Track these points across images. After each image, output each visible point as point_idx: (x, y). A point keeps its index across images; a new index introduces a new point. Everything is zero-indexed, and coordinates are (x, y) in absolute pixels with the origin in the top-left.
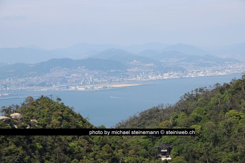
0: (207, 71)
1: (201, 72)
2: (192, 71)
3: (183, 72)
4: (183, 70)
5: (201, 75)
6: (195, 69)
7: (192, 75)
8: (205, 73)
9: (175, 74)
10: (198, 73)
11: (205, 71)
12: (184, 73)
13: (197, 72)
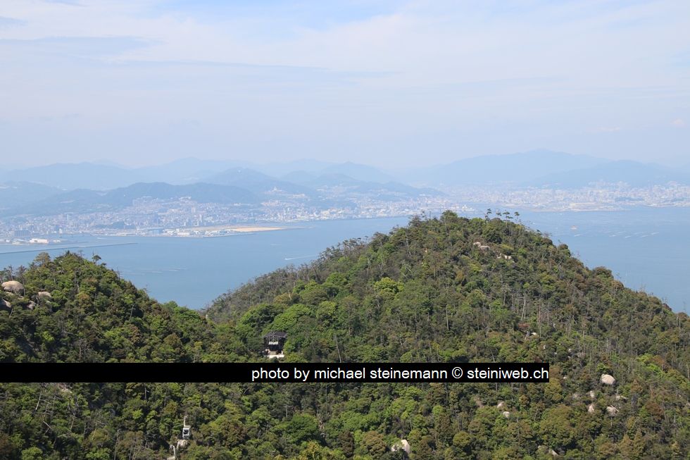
0: (391, 208)
2: (367, 207)
4: (353, 206)
6: (373, 204)
8: (388, 211)
9: (341, 212)
10: (377, 211)
12: (355, 211)
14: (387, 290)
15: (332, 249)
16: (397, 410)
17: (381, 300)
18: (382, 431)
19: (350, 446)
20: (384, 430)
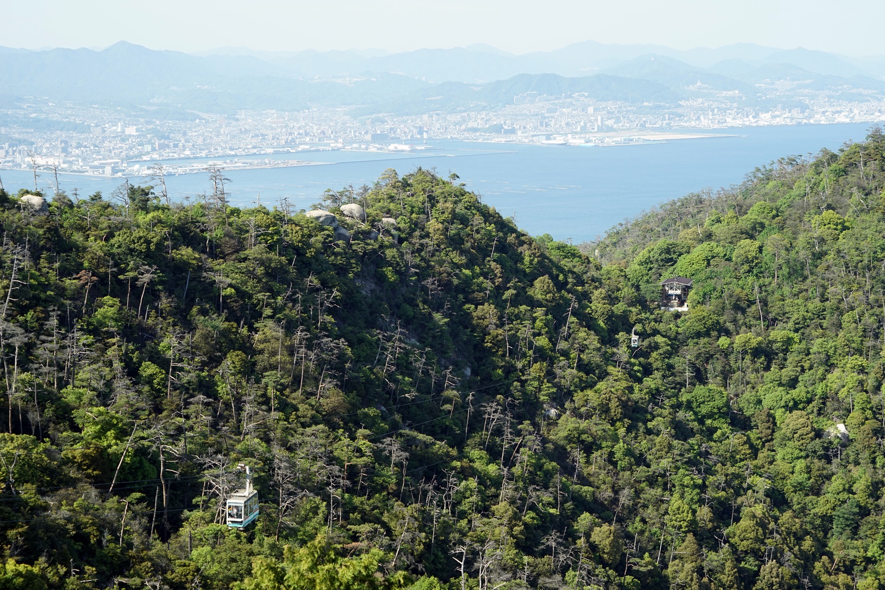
0: (856, 111)
1: (843, 113)
2: (823, 110)
3: (803, 112)
4: (803, 108)
5: (842, 119)
6: (830, 105)
7: (823, 118)
8: (852, 115)
9: (786, 116)
10: (836, 115)
11: (851, 111)
12: (806, 114)
13: (834, 113)
14: (829, 228)
15: (763, 170)
16: (835, 386)
17: (822, 241)
18: (813, 412)
19: (769, 428)
20: (815, 410)
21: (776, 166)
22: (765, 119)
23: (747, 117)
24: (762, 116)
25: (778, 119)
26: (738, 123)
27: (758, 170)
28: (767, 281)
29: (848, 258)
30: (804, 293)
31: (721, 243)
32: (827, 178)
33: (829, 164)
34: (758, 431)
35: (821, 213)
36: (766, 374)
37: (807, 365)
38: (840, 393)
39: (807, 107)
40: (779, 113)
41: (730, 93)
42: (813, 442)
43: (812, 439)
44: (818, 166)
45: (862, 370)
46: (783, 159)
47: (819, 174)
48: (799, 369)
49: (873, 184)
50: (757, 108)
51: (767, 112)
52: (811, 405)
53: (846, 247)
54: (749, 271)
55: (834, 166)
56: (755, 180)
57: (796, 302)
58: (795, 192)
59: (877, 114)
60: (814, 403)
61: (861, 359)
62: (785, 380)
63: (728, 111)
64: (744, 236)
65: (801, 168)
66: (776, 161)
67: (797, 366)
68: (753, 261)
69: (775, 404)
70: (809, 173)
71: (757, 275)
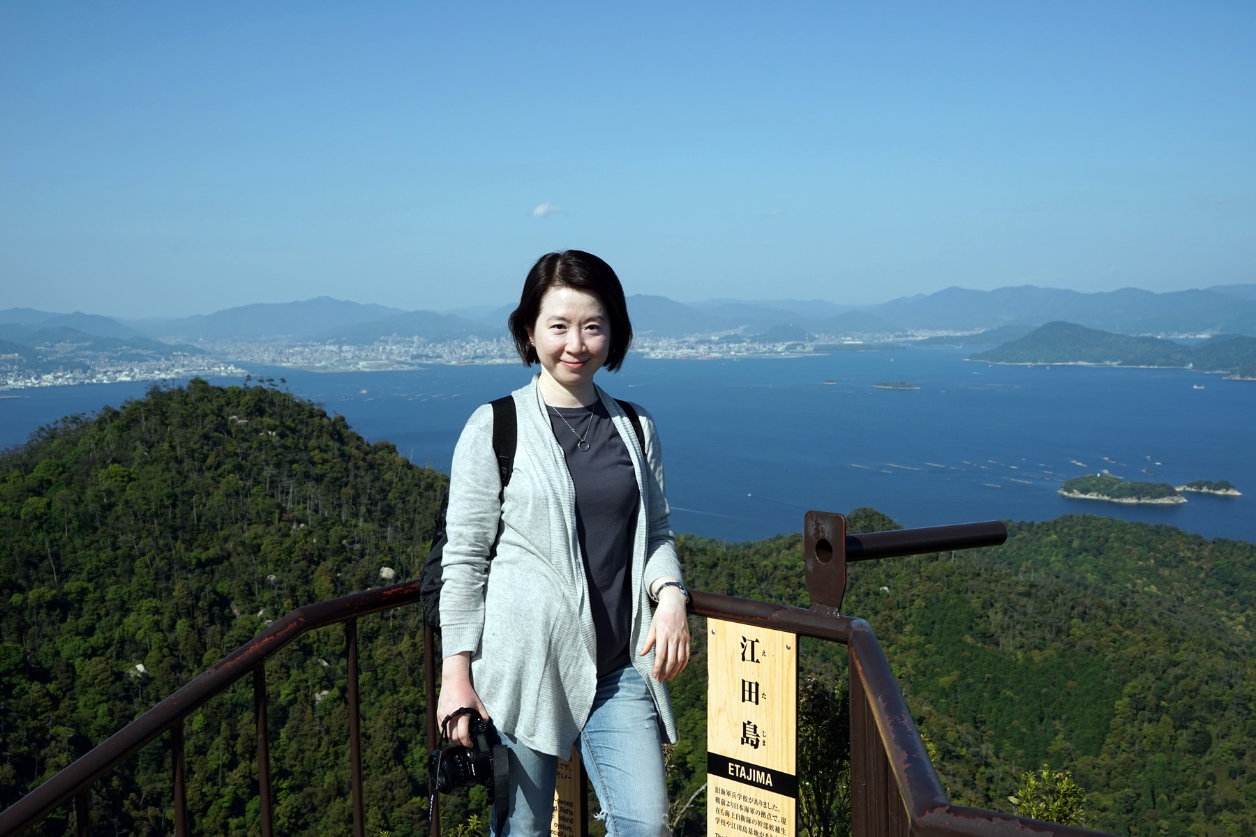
0: (136, 370)
1: (124, 373)
2: (104, 370)
3: (85, 372)
4: (85, 369)
5: (123, 378)
6: (111, 366)
7: (105, 378)
8: (132, 374)
9: (68, 376)
10: (118, 375)
11: (131, 370)
12: (88, 374)
13: (115, 373)
14: (116, 481)
15: (47, 429)
16: (131, 629)
17: (110, 493)
18: (111, 656)
19: (69, 677)
20: (114, 655)
21: (60, 425)
22: (48, 380)
23: (29, 378)
24: (45, 377)
25: (60, 380)
26: (20, 384)
27: (42, 429)
28: (57, 535)
29: (136, 507)
30: (95, 544)
31: (8, 502)
32: (110, 435)
33: (112, 421)
34: (57, 682)
35: (106, 467)
36: (63, 626)
37: (103, 612)
38: (137, 635)
39: (89, 367)
40: (61, 374)
41: (10, 356)
42: (114, 686)
43: (113, 683)
44: (101, 423)
45: (156, 611)
46: (67, 418)
47: (102, 430)
48: (95, 617)
49: (155, 438)
50: (38, 370)
51: (49, 373)
52: (109, 651)
53: (134, 497)
54: (39, 528)
55: (117, 422)
56: (40, 440)
57: (88, 553)
58: (80, 448)
59: (157, 372)
60: (112, 648)
61: (155, 601)
62: (81, 628)
63: (9, 374)
64: (31, 494)
65: (85, 425)
66: (59, 420)
67: (93, 615)
68: (42, 518)
69: (73, 654)
70: (93, 430)
71: (47, 531)
